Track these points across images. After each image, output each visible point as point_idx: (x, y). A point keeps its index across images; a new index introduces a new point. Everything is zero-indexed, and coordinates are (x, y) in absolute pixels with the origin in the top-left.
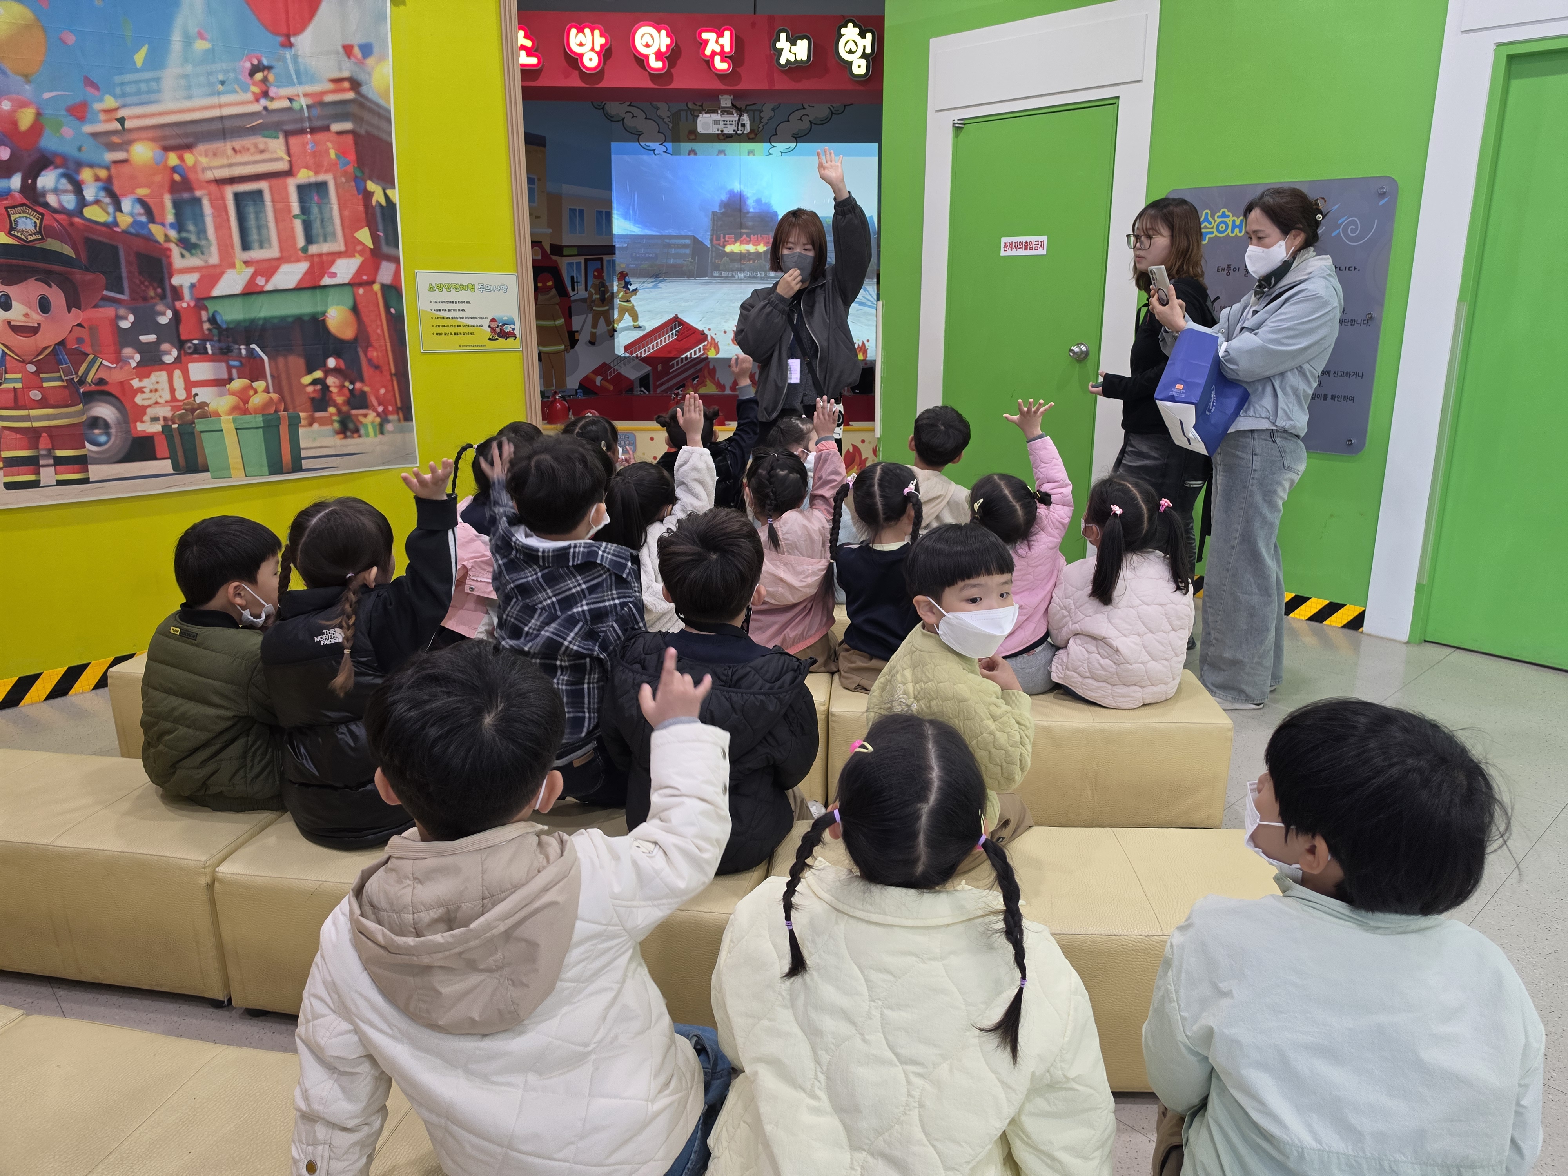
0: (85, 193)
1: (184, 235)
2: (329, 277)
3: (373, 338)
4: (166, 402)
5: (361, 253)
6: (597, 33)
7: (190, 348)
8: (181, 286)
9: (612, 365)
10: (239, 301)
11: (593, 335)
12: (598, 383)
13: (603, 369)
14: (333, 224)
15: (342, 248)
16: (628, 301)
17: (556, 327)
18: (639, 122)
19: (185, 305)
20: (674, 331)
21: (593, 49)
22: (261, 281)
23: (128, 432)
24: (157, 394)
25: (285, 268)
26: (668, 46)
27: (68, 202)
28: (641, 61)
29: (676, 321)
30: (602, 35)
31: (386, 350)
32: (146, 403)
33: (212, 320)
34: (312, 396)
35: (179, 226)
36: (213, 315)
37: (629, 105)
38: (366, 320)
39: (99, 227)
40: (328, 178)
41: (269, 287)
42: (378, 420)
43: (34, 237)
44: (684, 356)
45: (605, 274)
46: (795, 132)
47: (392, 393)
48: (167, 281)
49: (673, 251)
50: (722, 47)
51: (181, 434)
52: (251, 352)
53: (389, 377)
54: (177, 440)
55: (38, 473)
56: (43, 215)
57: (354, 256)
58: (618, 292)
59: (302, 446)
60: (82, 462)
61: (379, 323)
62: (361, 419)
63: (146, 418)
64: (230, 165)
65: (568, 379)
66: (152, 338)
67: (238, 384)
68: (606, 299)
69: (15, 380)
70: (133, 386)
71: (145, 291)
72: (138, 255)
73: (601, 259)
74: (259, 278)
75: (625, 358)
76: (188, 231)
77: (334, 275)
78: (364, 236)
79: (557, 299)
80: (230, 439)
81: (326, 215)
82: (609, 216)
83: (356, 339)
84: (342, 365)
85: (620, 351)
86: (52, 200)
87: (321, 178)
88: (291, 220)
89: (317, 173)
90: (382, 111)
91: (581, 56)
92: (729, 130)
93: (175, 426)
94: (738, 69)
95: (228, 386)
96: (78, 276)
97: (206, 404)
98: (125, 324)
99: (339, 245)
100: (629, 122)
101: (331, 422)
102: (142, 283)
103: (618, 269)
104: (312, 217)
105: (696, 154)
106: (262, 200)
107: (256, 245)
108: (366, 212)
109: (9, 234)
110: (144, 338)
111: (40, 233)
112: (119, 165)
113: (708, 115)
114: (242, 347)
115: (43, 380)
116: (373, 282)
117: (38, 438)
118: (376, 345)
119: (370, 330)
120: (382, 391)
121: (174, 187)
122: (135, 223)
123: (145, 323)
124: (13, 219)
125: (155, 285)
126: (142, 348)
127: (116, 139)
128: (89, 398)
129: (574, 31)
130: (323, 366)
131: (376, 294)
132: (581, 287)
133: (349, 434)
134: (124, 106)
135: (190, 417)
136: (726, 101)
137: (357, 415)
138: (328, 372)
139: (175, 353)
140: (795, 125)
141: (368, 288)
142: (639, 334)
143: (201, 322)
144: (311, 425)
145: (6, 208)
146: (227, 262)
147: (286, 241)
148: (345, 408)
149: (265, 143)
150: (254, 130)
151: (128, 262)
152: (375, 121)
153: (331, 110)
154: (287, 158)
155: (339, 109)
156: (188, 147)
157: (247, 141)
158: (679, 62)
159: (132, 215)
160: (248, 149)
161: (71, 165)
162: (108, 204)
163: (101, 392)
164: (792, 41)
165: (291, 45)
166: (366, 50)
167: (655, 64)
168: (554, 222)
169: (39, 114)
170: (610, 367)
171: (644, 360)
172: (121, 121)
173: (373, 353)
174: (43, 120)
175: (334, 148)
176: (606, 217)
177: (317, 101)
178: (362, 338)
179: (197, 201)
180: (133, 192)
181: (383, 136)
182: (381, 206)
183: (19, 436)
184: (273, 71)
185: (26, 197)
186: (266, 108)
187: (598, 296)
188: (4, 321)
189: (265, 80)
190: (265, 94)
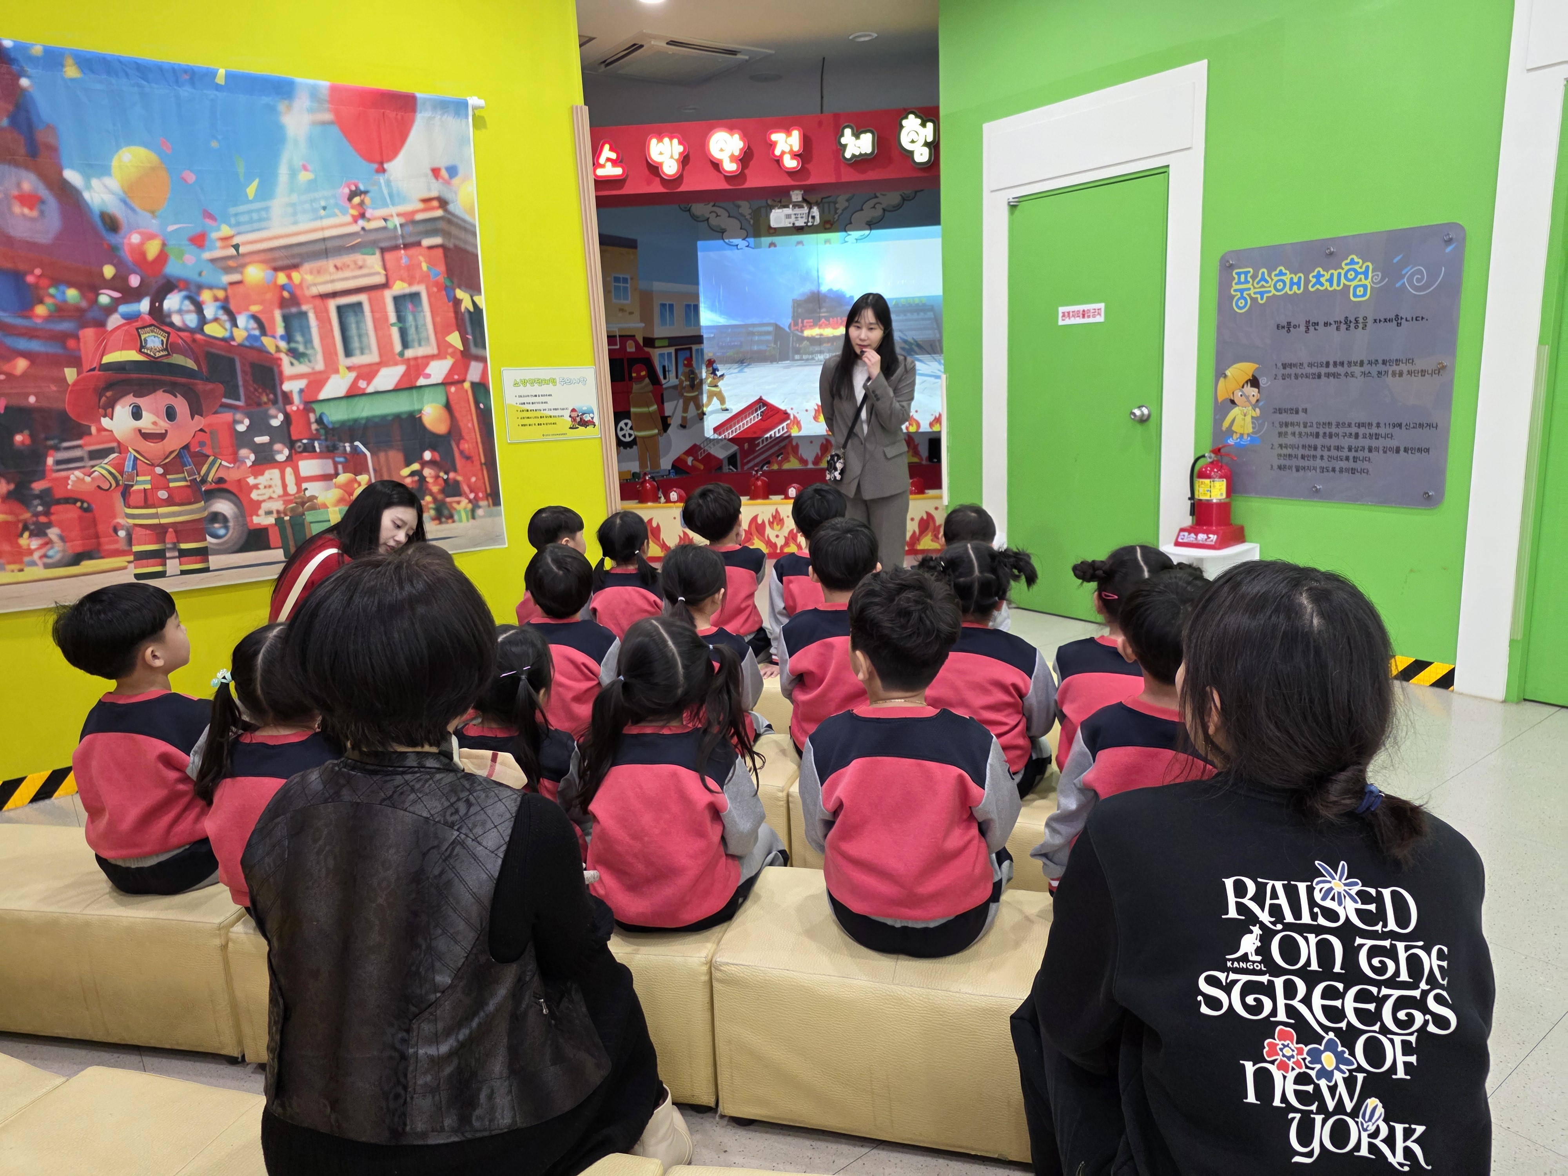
0: (205, 312)
1: (293, 345)
2: (424, 378)
3: (464, 433)
4: (279, 497)
5: (452, 355)
6: (675, 141)
7: (300, 447)
8: (291, 392)
9: (702, 446)
10: (344, 404)
11: (684, 419)
12: (690, 463)
13: (693, 450)
14: (427, 330)
15: (435, 351)
16: (716, 386)
17: (650, 413)
18: (723, 220)
19: (295, 408)
20: (759, 412)
21: (672, 157)
22: (362, 384)
23: (245, 525)
24: (271, 490)
25: (384, 371)
26: (741, 150)
27: (191, 321)
28: (716, 165)
29: (761, 402)
30: (680, 143)
31: (477, 442)
32: (261, 498)
33: (320, 421)
35: (288, 337)
36: (320, 417)
37: (714, 206)
38: (457, 415)
39: (217, 342)
40: (421, 289)
41: (370, 389)
42: (470, 506)
43: (162, 353)
44: (768, 435)
45: (694, 363)
46: (868, 219)
47: (482, 481)
48: (278, 387)
49: (756, 338)
50: (791, 146)
51: (292, 526)
52: (355, 449)
53: (479, 467)
54: (289, 530)
55: (165, 565)
56: (169, 333)
57: (446, 358)
58: (707, 378)
61: (469, 417)
62: (455, 505)
63: (261, 512)
64: (332, 281)
65: (661, 461)
66: (265, 439)
67: (343, 478)
68: (695, 384)
69: (145, 482)
70: (248, 483)
71: (259, 397)
72: (253, 365)
73: (690, 349)
74: (361, 381)
75: (715, 439)
76: (297, 342)
77: (428, 376)
78: (454, 339)
79: (651, 387)
81: (420, 322)
82: (696, 308)
83: (449, 433)
84: (438, 458)
85: (709, 433)
86: (176, 320)
87: (415, 289)
88: (389, 328)
89: (410, 284)
90: (468, 226)
91: (661, 164)
92: (800, 223)
93: (287, 518)
94: (807, 166)
95: (334, 480)
96: (201, 386)
97: (313, 498)
98: (241, 428)
99: (432, 349)
100: (713, 221)
101: (429, 510)
102: (256, 390)
103: (706, 358)
104: (408, 325)
105: (775, 246)
106: (362, 311)
107: (358, 352)
108: (456, 318)
109: (140, 351)
110: (258, 440)
111: (166, 349)
112: (235, 287)
113: (780, 210)
114: (347, 445)
115: (169, 481)
116: (464, 381)
117: (165, 533)
118: (467, 437)
119: (461, 424)
120: (473, 479)
121: (283, 303)
122: (250, 337)
123: (259, 425)
124: (143, 338)
125: (268, 391)
127: (231, 263)
128: (210, 495)
129: (654, 142)
130: (419, 458)
131: (467, 391)
132: (672, 375)
133: (443, 520)
134: (239, 234)
135: (301, 509)
136: (796, 196)
137: (451, 503)
138: (424, 464)
139: (286, 452)
140: (869, 213)
141: (459, 386)
142: (726, 416)
143: (309, 423)
145: (137, 329)
146: (332, 368)
147: (384, 346)
148: (440, 497)
149: (364, 260)
150: (354, 249)
151: (244, 372)
152: (462, 235)
153: (421, 228)
154: (383, 272)
155: (429, 226)
156: (295, 267)
157: (347, 259)
158: (752, 163)
159: (246, 329)
160: (348, 266)
161: (193, 288)
162: (225, 321)
163: (221, 489)
164: (857, 135)
165: (384, 171)
166: (452, 171)
167: (730, 167)
168: (646, 317)
169: (164, 244)
170: (700, 448)
171: (731, 440)
172: (236, 247)
173: (465, 446)
174: (167, 249)
175: (426, 261)
176: (694, 310)
177: (409, 220)
178: (454, 432)
179: (304, 315)
180: (247, 309)
181: (470, 248)
182: (469, 312)
183: (148, 532)
184: (369, 195)
185: (154, 319)
186: (363, 229)
187: (688, 383)
188: (135, 429)
189: (362, 203)
190: (362, 216)
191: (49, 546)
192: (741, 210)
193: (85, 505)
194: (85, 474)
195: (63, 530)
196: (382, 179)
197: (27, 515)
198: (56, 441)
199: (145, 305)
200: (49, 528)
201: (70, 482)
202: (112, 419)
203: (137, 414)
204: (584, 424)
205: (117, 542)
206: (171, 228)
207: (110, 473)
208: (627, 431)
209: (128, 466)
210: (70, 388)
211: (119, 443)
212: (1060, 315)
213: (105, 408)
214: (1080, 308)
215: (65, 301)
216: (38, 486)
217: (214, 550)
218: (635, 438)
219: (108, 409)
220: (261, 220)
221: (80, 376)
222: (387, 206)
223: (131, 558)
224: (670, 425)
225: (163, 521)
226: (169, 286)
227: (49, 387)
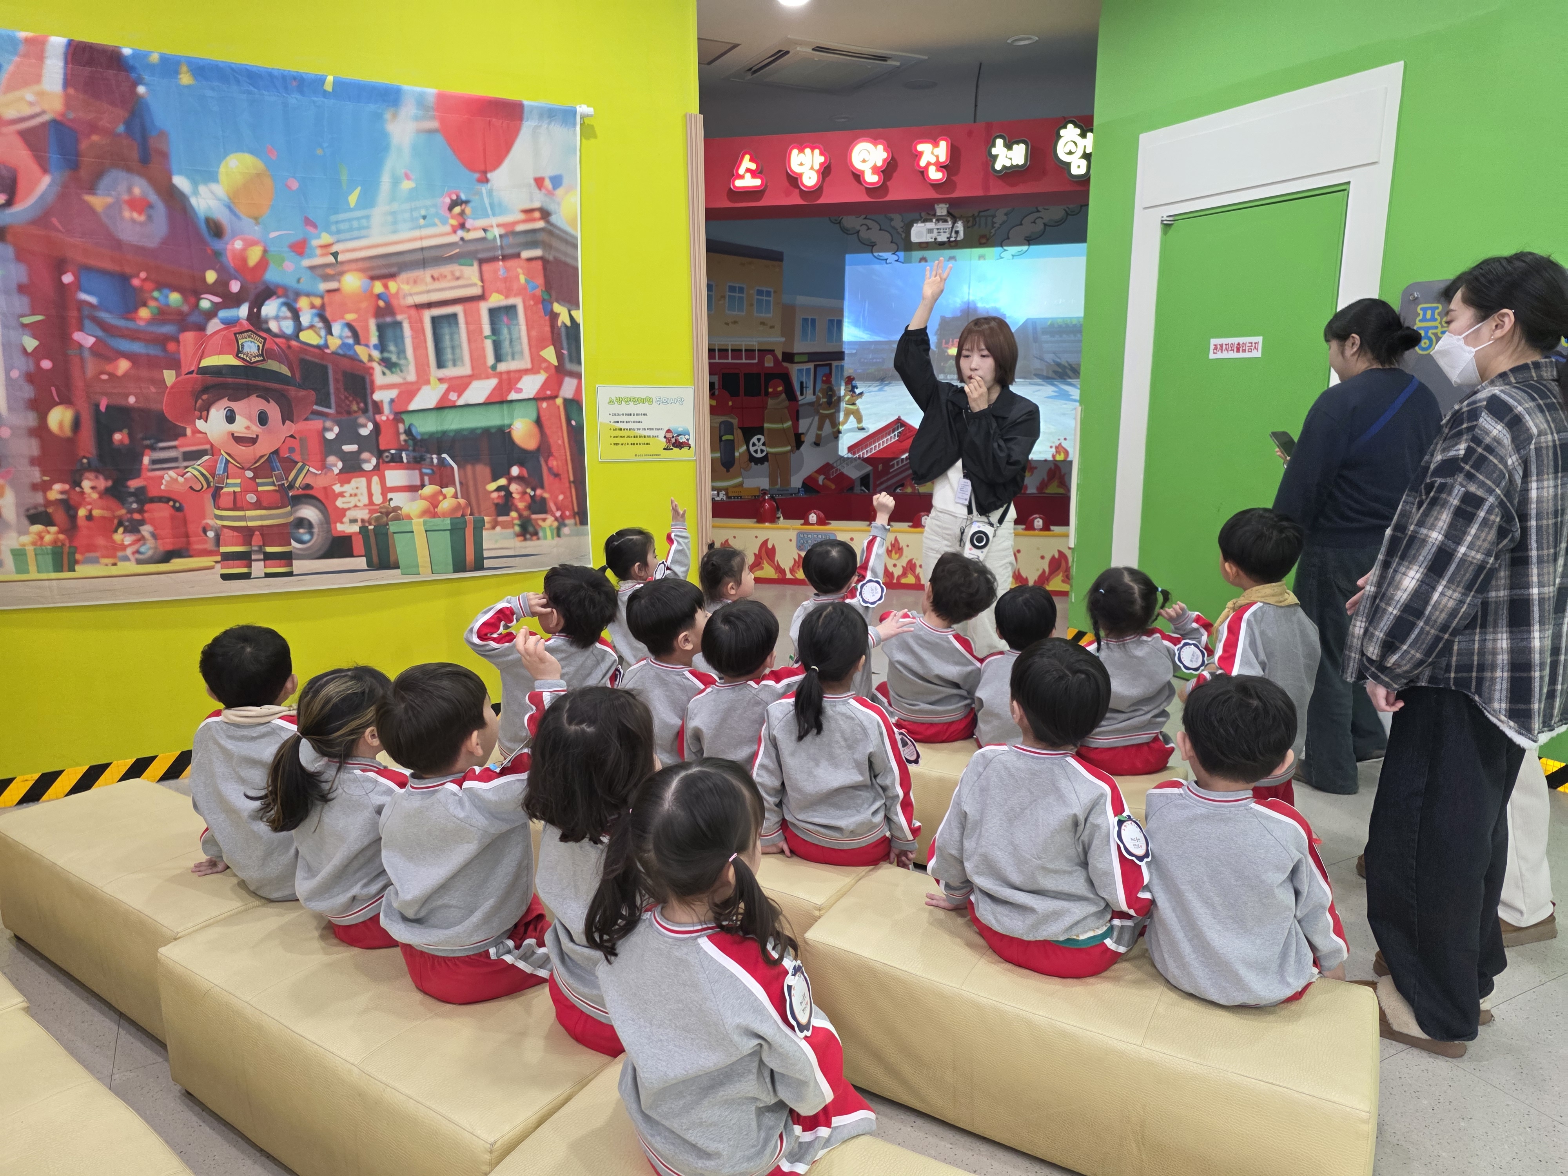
0: (302, 319)
1: (386, 355)
2: (516, 392)
3: (554, 449)
4: (365, 505)
5: (546, 370)
6: (817, 151)
7: (387, 457)
8: (382, 402)
9: (835, 465)
10: (433, 416)
11: (818, 437)
12: (821, 482)
13: (825, 469)
14: (521, 344)
15: (529, 366)
16: (854, 404)
17: (784, 430)
18: (874, 234)
19: (384, 418)
20: (896, 433)
21: (812, 168)
22: (453, 396)
23: (329, 531)
24: (356, 498)
25: (476, 385)
26: (884, 160)
27: (287, 327)
28: (858, 177)
29: (899, 422)
30: (822, 154)
31: (566, 460)
32: (345, 506)
33: (408, 432)
34: (496, 501)
35: (382, 347)
36: (409, 428)
37: (865, 218)
38: (548, 431)
39: (311, 349)
40: (518, 301)
41: (461, 402)
42: (556, 524)
43: (257, 359)
45: (833, 380)
46: (1028, 235)
47: (569, 499)
48: (369, 397)
50: (937, 157)
51: (376, 535)
52: (442, 460)
53: (567, 485)
54: (372, 540)
55: (250, 567)
56: (265, 339)
57: (539, 373)
58: (845, 396)
59: (484, 547)
60: (287, 558)
61: (560, 434)
62: (541, 523)
63: (346, 520)
64: (428, 292)
65: (792, 478)
66: (354, 448)
67: (429, 490)
68: (833, 402)
69: (234, 485)
70: (334, 491)
71: (349, 406)
72: (345, 374)
73: (830, 365)
74: (452, 393)
75: (848, 458)
76: (389, 352)
77: (520, 391)
78: (549, 354)
79: (787, 403)
80: (420, 539)
81: (515, 336)
82: (840, 324)
83: (538, 449)
84: (525, 474)
85: (843, 451)
86: (273, 326)
87: (511, 301)
88: (483, 341)
89: (507, 297)
90: (569, 239)
91: (801, 175)
92: (943, 238)
93: (371, 527)
94: (953, 178)
95: (420, 492)
96: (293, 392)
97: (398, 508)
98: (330, 436)
99: (526, 363)
100: (864, 234)
101: (513, 526)
102: (347, 398)
103: (846, 374)
104: (502, 338)
106: (457, 323)
107: (450, 363)
108: (552, 332)
109: (237, 356)
110: (347, 448)
111: (262, 355)
112: (332, 294)
113: (923, 224)
114: (434, 456)
115: (259, 485)
116: (556, 397)
117: (251, 536)
118: (556, 454)
119: (551, 441)
120: (561, 497)
121: (379, 313)
122: (344, 345)
123: (349, 433)
124: (240, 343)
125: (359, 400)
126: (344, 456)
127: (330, 271)
128: (297, 501)
129: (795, 152)
130: (507, 473)
131: (559, 407)
133: (528, 536)
134: (338, 242)
135: (385, 519)
136: (941, 210)
137: (536, 520)
138: (511, 479)
139: (374, 461)
140: (1029, 228)
141: (551, 402)
143: (398, 434)
144: (494, 528)
145: (235, 334)
146: (423, 379)
147: (477, 359)
148: (526, 513)
149: (461, 271)
150: (452, 259)
151: (336, 381)
152: (563, 247)
153: (521, 239)
154: (481, 284)
155: (529, 238)
156: (392, 276)
157: (446, 269)
158: (895, 174)
159: (341, 337)
160: (445, 277)
161: (291, 296)
162: (320, 328)
163: (307, 496)
164: (1009, 146)
165: (487, 181)
166: (557, 181)
167: (871, 178)
168: (788, 331)
169: (265, 251)
170: (833, 467)
171: (867, 460)
172: (335, 255)
173: (553, 463)
174: (269, 256)
175: (524, 274)
176: (837, 325)
177: (510, 232)
178: (544, 448)
179: (399, 324)
180: (343, 318)
181: (570, 261)
182: (566, 326)
183: (235, 534)
184: (470, 205)
185: (251, 324)
186: (462, 239)
187: (825, 400)
188: (229, 433)
189: (462, 213)
190: (462, 226)
191: (142, 542)
192: (893, 223)
193: (177, 505)
194: (179, 475)
195: (156, 528)
196: (484, 189)
197: (123, 512)
198: (152, 441)
199: (243, 311)
200: (143, 525)
201: (164, 481)
202: (206, 421)
203: (231, 418)
204: (679, 445)
205: (205, 542)
206: (273, 235)
207: (203, 474)
208: (759, 447)
209: (220, 470)
210: (168, 390)
211: (212, 445)
212: (1212, 347)
213: (201, 411)
214: (1235, 340)
215: (168, 305)
216: (134, 484)
217: (298, 555)
218: (767, 454)
219: (204, 412)
220: (360, 228)
221: (180, 379)
222: (487, 216)
223: (219, 558)
224: (803, 442)
225: (250, 524)
226: (268, 293)
227: (149, 388)
